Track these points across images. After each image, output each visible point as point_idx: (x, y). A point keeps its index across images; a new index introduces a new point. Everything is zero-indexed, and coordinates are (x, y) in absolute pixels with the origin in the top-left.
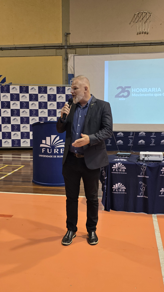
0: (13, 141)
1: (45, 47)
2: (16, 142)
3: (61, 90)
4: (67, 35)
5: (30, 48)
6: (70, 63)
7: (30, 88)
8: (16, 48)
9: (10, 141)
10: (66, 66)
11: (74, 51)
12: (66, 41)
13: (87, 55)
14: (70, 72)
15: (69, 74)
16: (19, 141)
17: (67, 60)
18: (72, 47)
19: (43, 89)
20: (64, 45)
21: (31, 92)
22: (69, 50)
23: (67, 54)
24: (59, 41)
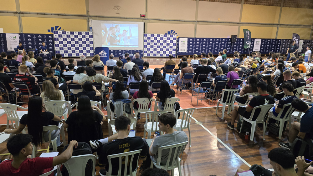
0: (69, 54)
1: (79, 16)
2: (70, 55)
3: (87, 33)
4: (88, 11)
5: (72, 15)
6: (90, 23)
7: (75, 32)
8: (65, 15)
9: (67, 54)
10: (89, 24)
11: (91, 18)
12: (88, 14)
13: (97, 20)
14: (90, 26)
15: (90, 27)
16: (71, 54)
17: (89, 21)
18: (90, 16)
19: (80, 33)
20: (87, 15)
21: (75, 34)
22: (89, 18)
23: (88, 19)
24: (85, 14)
